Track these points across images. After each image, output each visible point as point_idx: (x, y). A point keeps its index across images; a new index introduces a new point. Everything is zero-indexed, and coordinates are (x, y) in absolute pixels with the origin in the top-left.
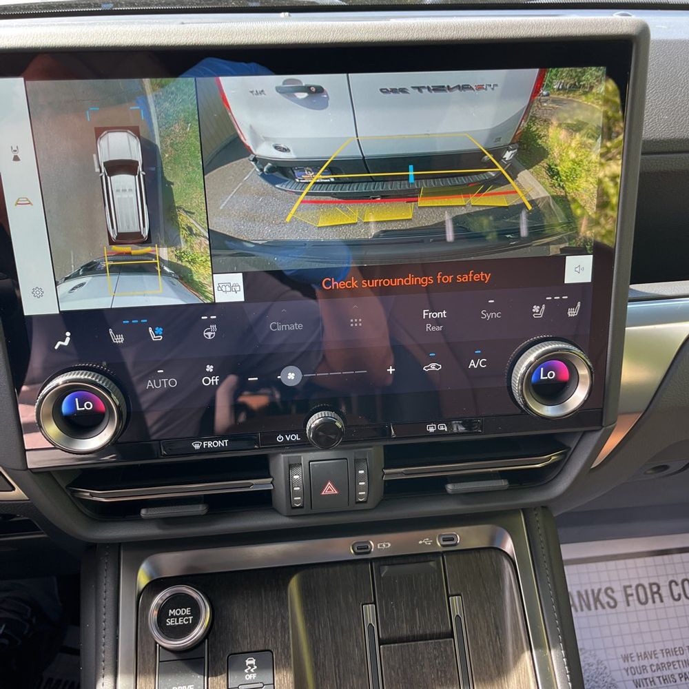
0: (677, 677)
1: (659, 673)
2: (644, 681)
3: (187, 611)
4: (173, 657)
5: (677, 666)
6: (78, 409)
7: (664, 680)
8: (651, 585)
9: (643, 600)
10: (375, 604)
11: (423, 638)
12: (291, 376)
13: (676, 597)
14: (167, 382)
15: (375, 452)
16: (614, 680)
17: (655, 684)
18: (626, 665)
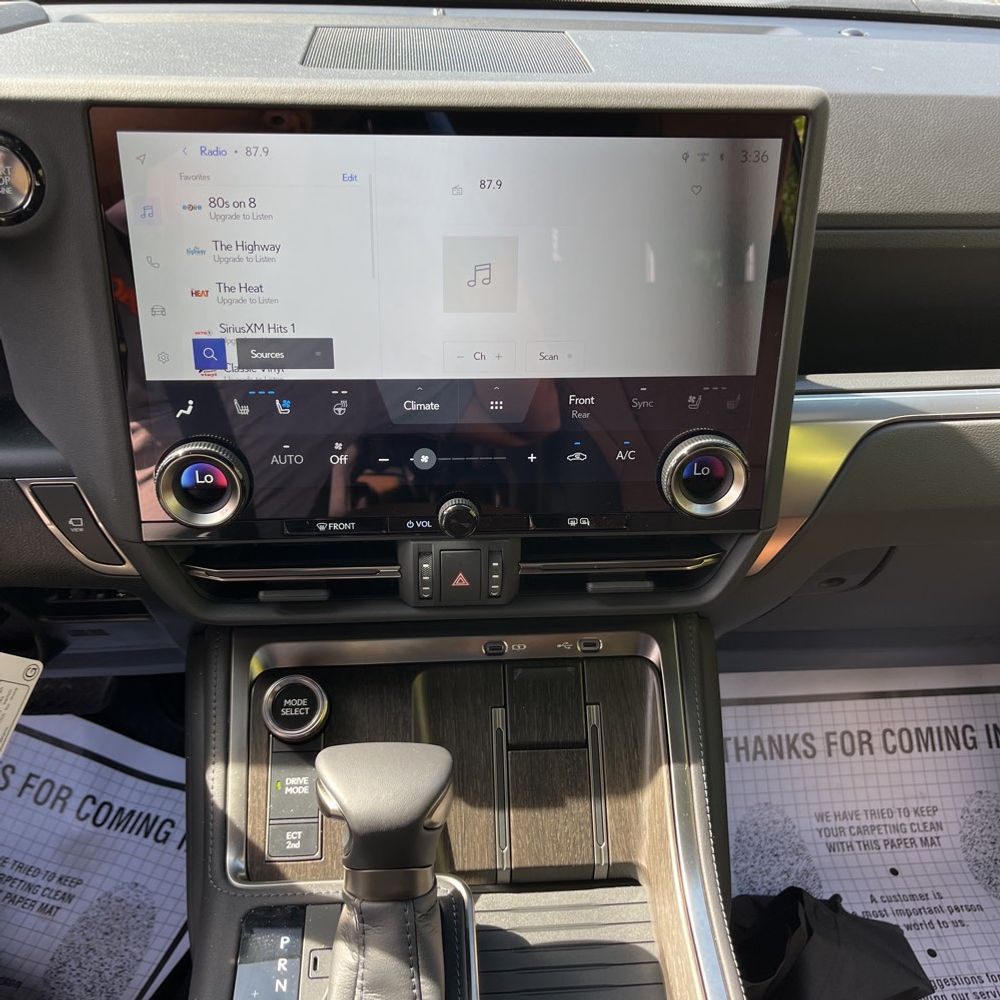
0: (881, 844)
1: (859, 838)
2: (840, 846)
3: (304, 702)
4: (286, 748)
5: (883, 831)
6: (198, 482)
7: (865, 846)
8: (860, 733)
9: (849, 750)
10: (505, 707)
11: (556, 746)
12: (425, 459)
13: (891, 749)
14: (293, 458)
15: (510, 544)
16: (802, 841)
17: (853, 849)
18: (820, 825)
